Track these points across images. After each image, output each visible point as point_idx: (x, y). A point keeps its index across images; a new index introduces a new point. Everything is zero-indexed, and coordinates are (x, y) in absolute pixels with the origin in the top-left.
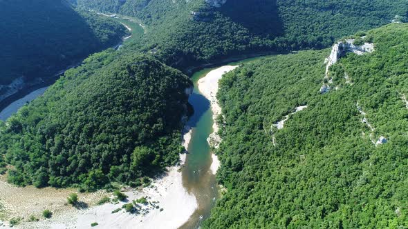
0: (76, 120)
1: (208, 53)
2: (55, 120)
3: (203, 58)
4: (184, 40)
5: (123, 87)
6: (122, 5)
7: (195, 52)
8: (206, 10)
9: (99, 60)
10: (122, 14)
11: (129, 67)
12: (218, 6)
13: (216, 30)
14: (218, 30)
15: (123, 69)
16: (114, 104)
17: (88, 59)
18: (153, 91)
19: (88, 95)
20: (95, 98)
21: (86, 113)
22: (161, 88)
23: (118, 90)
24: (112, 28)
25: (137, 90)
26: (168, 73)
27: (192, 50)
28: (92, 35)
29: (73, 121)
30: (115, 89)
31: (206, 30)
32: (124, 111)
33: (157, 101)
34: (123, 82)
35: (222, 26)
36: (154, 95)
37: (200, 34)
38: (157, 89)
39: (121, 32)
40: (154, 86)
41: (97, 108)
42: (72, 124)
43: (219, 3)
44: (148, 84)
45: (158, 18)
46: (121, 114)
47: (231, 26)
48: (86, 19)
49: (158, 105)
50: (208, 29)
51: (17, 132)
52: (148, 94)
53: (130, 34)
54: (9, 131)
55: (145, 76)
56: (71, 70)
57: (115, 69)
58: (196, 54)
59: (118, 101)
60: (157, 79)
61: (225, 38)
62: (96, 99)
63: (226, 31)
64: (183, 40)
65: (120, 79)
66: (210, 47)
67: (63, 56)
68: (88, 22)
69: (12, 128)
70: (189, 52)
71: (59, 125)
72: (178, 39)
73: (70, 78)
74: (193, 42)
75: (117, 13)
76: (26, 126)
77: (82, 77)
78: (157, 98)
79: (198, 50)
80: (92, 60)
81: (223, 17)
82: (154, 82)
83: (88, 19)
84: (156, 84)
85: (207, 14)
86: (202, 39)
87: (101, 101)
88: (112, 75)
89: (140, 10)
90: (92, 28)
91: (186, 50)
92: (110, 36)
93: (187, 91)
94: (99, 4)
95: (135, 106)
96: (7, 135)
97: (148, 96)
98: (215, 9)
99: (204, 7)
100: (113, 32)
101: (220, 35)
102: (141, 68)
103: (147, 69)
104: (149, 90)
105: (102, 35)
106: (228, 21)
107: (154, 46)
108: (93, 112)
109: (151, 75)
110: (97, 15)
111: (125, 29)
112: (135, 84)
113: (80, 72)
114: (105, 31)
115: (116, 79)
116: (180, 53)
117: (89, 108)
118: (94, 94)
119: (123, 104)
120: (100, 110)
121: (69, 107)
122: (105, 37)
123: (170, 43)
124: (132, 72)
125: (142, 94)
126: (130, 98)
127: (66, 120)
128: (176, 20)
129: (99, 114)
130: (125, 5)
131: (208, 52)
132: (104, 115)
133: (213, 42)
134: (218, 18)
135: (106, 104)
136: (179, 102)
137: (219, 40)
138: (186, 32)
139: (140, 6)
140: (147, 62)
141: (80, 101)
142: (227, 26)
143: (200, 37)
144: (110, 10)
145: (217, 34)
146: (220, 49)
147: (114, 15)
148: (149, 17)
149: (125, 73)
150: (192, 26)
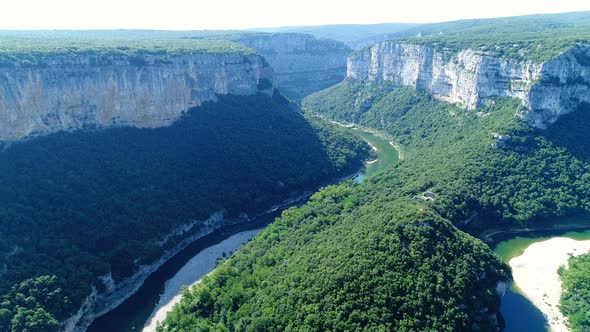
0: (303, 319)
1: (526, 210)
2: (268, 310)
3: (516, 217)
4: (481, 181)
5: (391, 267)
6: (364, 111)
7: (499, 205)
8: (522, 133)
9: (336, 200)
10: (364, 124)
11: (400, 230)
12: (543, 127)
13: (539, 169)
14: (545, 169)
15: (389, 232)
16: (372, 301)
17: (317, 195)
18: (443, 284)
19: (328, 273)
20: (340, 282)
21: (320, 309)
22: (458, 280)
23: (380, 273)
24: (351, 146)
25: (415, 278)
26: (468, 248)
27: (496, 201)
28: (325, 155)
29: (298, 321)
30: (375, 271)
31: (520, 166)
32: (390, 320)
33: (451, 307)
34: (391, 257)
35: (552, 162)
36: (445, 294)
37: (509, 173)
38: (451, 280)
39: (364, 152)
40: (445, 273)
41: (340, 303)
42: (295, 326)
43: (544, 122)
44: (435, 268)
45: (423, 136)
46: (384, 323)
47: (568, 164)
48: (318, 131)
49: (452, 317)
50: (525, 165)
51: (204, 315)
52: (434, 289)
53: (375, 157)
54: (194, 309)
55: (429, 251)
56: (292, 210)
57: (374, 228)
58: (503, 209)
59: (380, 297)
60: (450, 259)
61: (557, 185)
62: (342, 286)
63: (559, 172)
64: (478, 180)
65: (383, 250)
66: (528, 198)
67: (282, 184)
68: (320, 135)
69: (200, 306)
70: (490, 204)
71: (273, 321)
72: (470, 178)
73: (290, 225)
74: (496, 185)
75: (357, 122)
76: (220, 307)
77: (311, 227)
78: (451, 301)
79: (506, 201)
80: (324, 197)
81: (554, 147)
82: (444, 264)
83: (321, 130)
84: (448, 269)
85: (523, 139)
86: (514, 182)
87: (350, 291)
88: (370, 239)
89: (393, 121)
90: (324, 144)
91: (483, 199)
92: (348, 158)
93: (501, 287)
94: (332, 108)
95: (411, 312)
96: (190, 316)
97: (433, 292)
98: (538, 132)
99: (518, 127)
100: (353, 153)
101: (547, 178)
102: (422, 234)
103: (432, 236)
104: (435, 280)
105: (338, 155)
106: (564, 154)
107: (428, 187)
108: (334, 309)
109: (440, 250)
110: (332, 126)
111: (369, 148)
112: (410, 264)
113: (306, 217)
114: (343, 150)
115: (377, 249)
116: (473, 204)
117: (328, 298)
118: (339, 275)
119: (388, 303)
120: (348, 308)
121: (293, 290)
122: (342, 160)
123: (457, 183)
124: (405, 239)
125: (423, 288)
126: (401, 292)
127: (285, 316)
128: (462, 144)
129: (345, 316)
130: (369, 112)
131: (525, 207)
132: (353, 321)
133: (535, 190)
134: (544, 147)
135: (358, 297)
136: (486, 310)
137: (546, 187)
138: (483, 167)
139: (393, 115)
140: (431, 223)
141: (313, 282)
142: (563, 164)
143: (510, 179)
144: (347, 117)
145: (542, 175)
146: (549, 204)
147: (351, 125)
148: (407, 132)
149: (394, 242)
150: (494, 159)
